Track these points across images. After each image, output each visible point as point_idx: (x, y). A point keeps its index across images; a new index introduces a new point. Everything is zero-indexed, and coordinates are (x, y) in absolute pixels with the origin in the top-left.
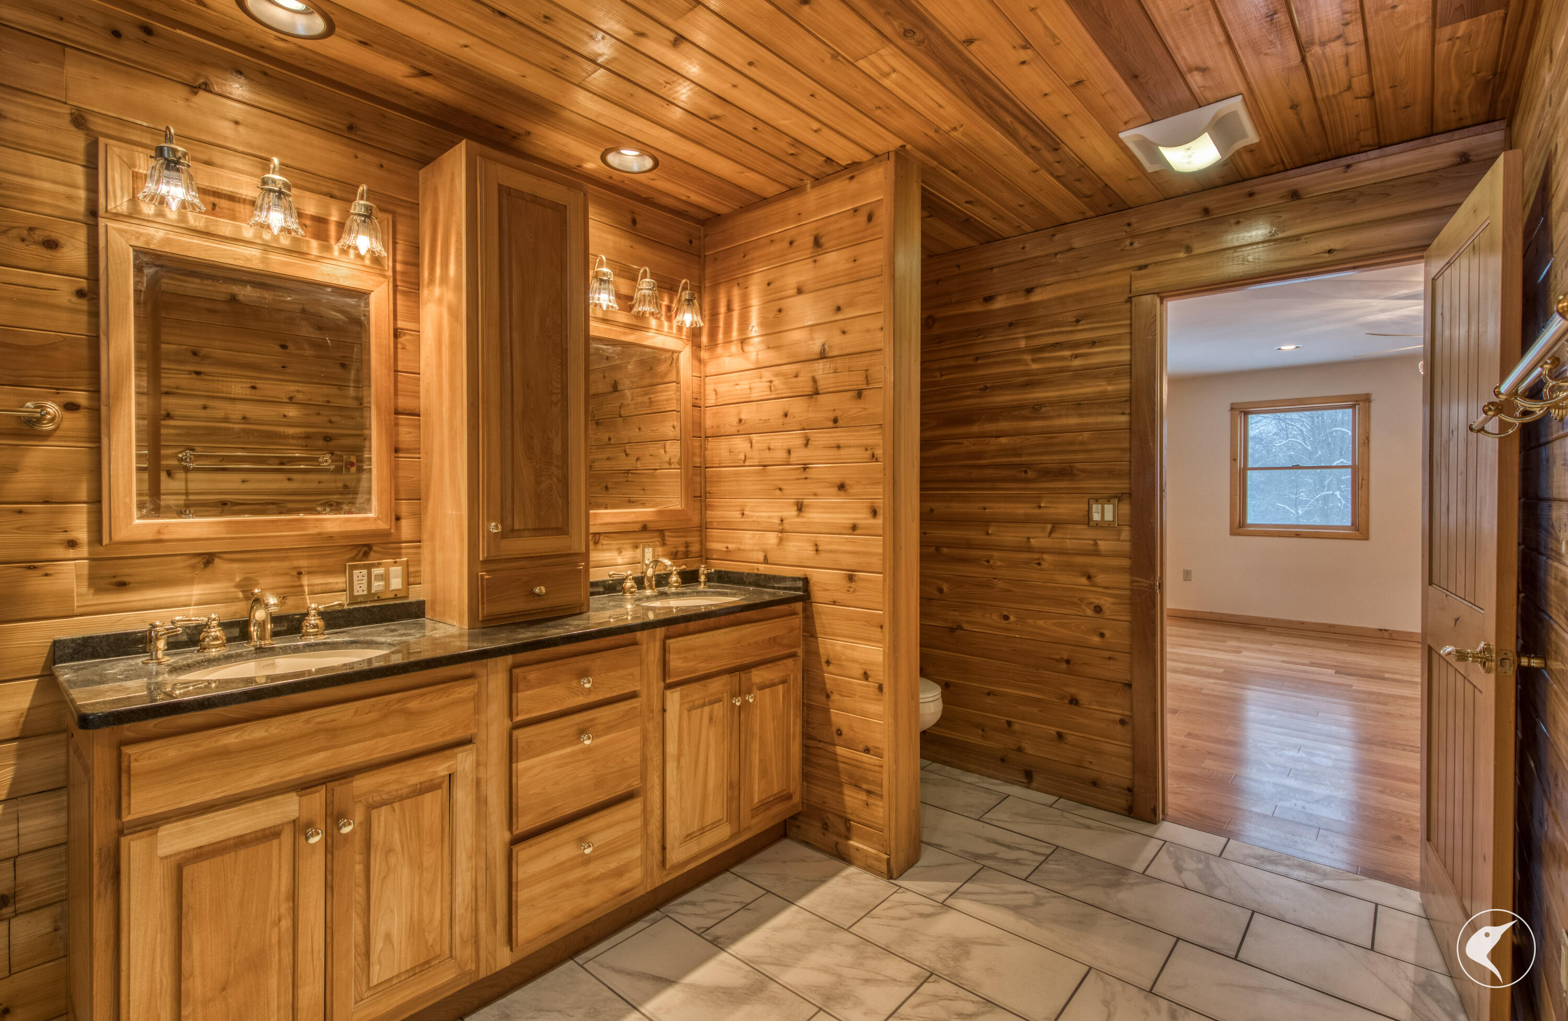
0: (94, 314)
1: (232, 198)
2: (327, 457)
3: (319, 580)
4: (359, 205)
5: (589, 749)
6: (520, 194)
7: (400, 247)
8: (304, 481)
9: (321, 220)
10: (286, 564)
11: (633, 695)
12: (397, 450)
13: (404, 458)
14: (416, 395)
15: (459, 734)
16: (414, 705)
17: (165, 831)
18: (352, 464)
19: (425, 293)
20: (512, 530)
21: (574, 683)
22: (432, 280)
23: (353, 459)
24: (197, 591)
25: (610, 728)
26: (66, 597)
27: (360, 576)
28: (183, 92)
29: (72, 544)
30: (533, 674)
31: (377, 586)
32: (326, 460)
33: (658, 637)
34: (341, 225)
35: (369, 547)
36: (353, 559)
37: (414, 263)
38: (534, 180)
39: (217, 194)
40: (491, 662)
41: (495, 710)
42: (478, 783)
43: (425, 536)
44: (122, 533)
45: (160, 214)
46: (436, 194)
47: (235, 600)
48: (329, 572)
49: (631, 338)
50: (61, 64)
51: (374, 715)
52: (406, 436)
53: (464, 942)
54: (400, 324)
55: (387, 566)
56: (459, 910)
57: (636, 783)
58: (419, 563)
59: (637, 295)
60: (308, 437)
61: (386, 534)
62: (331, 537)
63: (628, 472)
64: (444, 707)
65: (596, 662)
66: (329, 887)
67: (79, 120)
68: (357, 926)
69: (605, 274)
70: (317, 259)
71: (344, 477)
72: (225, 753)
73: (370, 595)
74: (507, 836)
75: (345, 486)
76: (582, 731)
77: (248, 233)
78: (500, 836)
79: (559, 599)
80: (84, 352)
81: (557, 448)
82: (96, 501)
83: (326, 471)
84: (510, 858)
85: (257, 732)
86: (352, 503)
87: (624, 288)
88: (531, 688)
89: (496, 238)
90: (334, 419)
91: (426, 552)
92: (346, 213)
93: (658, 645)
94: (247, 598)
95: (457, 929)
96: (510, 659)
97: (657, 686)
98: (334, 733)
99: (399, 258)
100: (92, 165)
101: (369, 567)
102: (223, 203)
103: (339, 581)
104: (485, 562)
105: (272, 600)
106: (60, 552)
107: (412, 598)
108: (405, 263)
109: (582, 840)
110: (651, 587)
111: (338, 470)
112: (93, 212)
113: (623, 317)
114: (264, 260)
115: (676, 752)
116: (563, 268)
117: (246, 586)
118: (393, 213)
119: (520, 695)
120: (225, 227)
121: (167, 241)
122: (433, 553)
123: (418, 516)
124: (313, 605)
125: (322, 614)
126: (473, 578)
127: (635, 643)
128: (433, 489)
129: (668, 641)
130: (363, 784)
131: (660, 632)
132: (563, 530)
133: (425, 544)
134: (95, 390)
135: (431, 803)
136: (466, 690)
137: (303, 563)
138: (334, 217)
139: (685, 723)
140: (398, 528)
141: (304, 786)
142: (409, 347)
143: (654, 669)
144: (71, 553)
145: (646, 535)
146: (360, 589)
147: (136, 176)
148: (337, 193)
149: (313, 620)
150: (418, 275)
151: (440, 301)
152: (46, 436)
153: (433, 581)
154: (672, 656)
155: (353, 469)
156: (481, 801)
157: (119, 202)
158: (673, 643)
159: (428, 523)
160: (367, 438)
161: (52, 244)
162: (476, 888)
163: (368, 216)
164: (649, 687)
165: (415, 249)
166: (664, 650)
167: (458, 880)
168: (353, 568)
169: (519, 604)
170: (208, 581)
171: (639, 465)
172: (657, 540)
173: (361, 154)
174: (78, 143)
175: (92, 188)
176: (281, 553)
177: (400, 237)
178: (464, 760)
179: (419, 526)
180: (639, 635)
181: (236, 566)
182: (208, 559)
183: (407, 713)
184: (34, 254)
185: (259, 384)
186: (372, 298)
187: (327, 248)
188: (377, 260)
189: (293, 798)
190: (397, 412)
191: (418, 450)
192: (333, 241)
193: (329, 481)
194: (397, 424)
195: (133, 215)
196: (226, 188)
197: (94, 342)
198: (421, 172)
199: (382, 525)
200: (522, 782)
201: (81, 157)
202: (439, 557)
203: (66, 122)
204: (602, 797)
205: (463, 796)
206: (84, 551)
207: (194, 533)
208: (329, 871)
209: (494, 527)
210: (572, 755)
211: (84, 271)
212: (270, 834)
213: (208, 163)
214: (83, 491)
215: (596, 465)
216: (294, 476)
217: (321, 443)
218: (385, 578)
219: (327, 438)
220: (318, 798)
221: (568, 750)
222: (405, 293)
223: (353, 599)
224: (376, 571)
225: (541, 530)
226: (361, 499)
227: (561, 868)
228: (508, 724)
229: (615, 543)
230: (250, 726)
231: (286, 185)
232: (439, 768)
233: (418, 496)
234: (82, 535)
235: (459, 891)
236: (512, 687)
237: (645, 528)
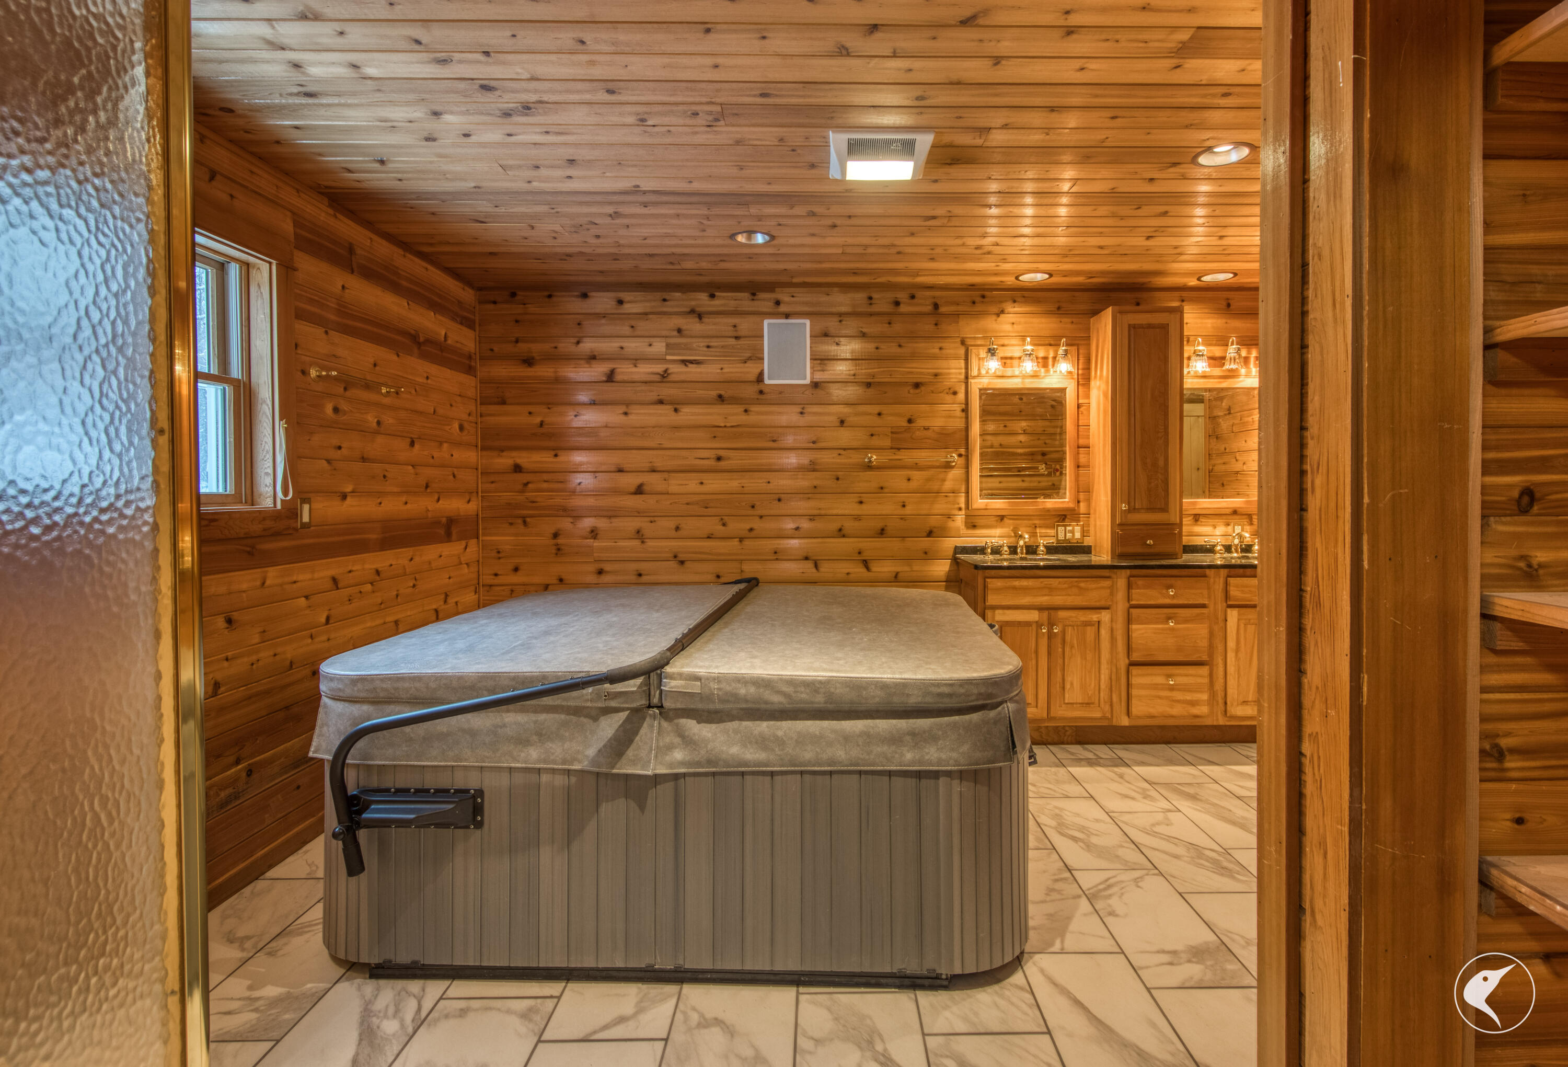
0: (967, 418)
1: (1011, 358)
2: (1044, 466)
3: (1043, 531)
4: (1061, 350)
5: (1172, 629)
6: (1141, 326)
7: (1081, 362)
8: (1031, 482)
9: (1045, 358)
10: (1031, 522)
11: (1203, 606)
12: (1078, 467)
13: (1082, 471)
14: (1088, 437)
15: (1102, 603)
16: (1082, 585)
17: (997, 612)
18: (1057, 470)
19: (1093, 383)
20: (1135, 509)
21: (1164, 591)
22: (1095, 377)
23: (1058, 467)
24: (998, 531)
25: (1186, 621)
26: (958, 529)
27: (1061, 529)
28: (994, 317)
29: (960, 509)
30: (1140, 582)
31: (1069, 535)
32: (1042, 468)
33: (1222, 576)
34: (1054, 358)
35: (1065, 516)
36: (1058, 522)
37: (1088, 368)
38: (1148, 316)
39: (1006, 358)
40: (1119, 571)
41: (1121, 595)
42: (1112, 630)
43: (1092, 512)
44: (975, 506)
45: (987, 372)
46: (1098, 332)
47: (1011, 537)
48: (1047, 527)
49: (1225, 384)
50: (958, 322)
51: (1066, 586)
52: (1083, 459)
53: (1105, 702)
54: (1081, 401)
55: (1073, 526)
56: (1103, 686)
57: (1205, 658)
58: (1089, 525)
59: (1228, 356)
60: (1032, 454)
61: (1073, 510)
62: (1049, 510)
63: (1237, 473)
64: (1096, 588)
65: (1179, 582)
66: (1049, 653)
67: (963, 343)
68: (1059, 674)
69: (1200, 351)
70: (1044, 377)
71: (1054, 479)
72: (1014, 588)
73: (1065, 540)
74: (1127, 661)
75: (1054, 485)
76: (1169, 618)
77: (1017, 373)
78: (1123, 662)
79: (1161, 549)
80: (964, 433)
81: (1161, 463)
82: (967, 492)
83: (1043, 475)
84: (1128, 672)
85: (1025, 583)
86: (1058, 493)
87: (1217, 351)
88: (1138, 588)
89: (1127, 354)
90: (1047, 441)
91: (1092, 520)
92: (1056, 352)
93: (1222, 580)
94: (1016, 536)
95: (1102, 695)
96: (1128, 572)
97: (1221, 606)
98: (1051, 590)
99: (1080, 367)
100: (967, 359)
101: (1065, 526)
102: (1008, 361)
103: (1052, 532)
104: (1119, 525)
105: (1027, 536)
106: (956, 512)
107: (1085, 544)
108: (1083, 369)
109: (1169, 676)
110: (1237, 552)
111: (1049, 475)
112: (967, 378)
113: (1217, 372)
114: (1023, 383)
115: (1234, 647)
116: (1166, 360)
117: (1015, 530)
118: (1078, 345)
119: (1133, 591)
120: (1009, 372)
121: (989, 383)
122: (1095, 521)
123: (1088, 500)
124: (1042, 542)
125: (1046, 547)
126: (1113, 532)
127: (1205, 576)
128: (1096, 487)
129: (1229, 579)
130: (1062, 614)
131: (1224, 572)
132: (1165, 509)
133: (1092, 516)
134: (967, 449)
135: (1090, 632)
136: (1107, 583)
137: (1037, 522)
138: (1051, 355)
139: (1242, 631)
140: (1079, 507)
141: (1040, 609)
142: (1085, 412)
143: (1220, 595)
144: (960, 513)
145: (1235, 517)
146: (1061, 536)
147: (979, 359)
148: (1052, 342)
149: (1042, 548)
150: (1089, 374)
151: (1099, 388)
152: (953, 467)
153: (1095, 535)
154: (1232, 588)
155: (1058, 473)
156: (1113, 639)
157: (974, 372)
158: (1232, 581)
159: (1093, 504)
160: (1065, 453)
161: (955, 393)
162: (1111, 679)
163: (1066, 353)
164: (1215, 604)
165: (1088, 361)
166: (1226, 584)
167: (1102, 672)
168: (1058, 526)
169: (1139, 549)
170: (1002, 527)
171: (1245, 468)
172: (1245, 521)
173: (1063, 320)
174: (962, 351)
175: (967, 368)
176: (1028, 517)
177: (1081, 356)
178: (1105, 616)
179: (1089, 506)
180: (1208, 571)
181: (1011, 521)
182: (1002, 518)
183: (1080, 588)
184: (949, 398)
185: (1008, 423)
186: (1068, 390)
187: (1048, 371)
188: (1070, 373)
189: (1036, 612)
190: (1079, 447)
191: (1088, 466)
192: (1050, 367)
193: (1045, 481)
194: (1078, 453)
195: (979, 375)
196: (1009, 355)
197: (967, 429)
198: (1092, 320)
199: (1071, 505)
200: (1134, 635)
201: (963, 356)
202: (1098, 523)
203: (959, 345)
204: (1181, 658)
205: (1104, 633)
206: (963, 512)
207: (998, 506)
208: (1049, 647)
209: (1124, 507)
210: (1163, 629)
211: (964, 402)
212: (1028, 624)
213: (1003, 345)
214: (963, 489)
215: (1216, 468)
216: (1025, 479)
217: (1040, 457)
218: (1072, 532)
219: (1044, 454)
220: (1045, 614)
221: (1160, 626)
222: (1083, 385)
223: (1058, 541)
224: (1069, 528)
225: (1151, 509)
226: (1062, 491)
227: (1155, 687)
228: (1127, 605)
229: (1211, 521)
230: (1023, 580)
231: (1033, 350)
232: (1094, 617)
233: (1088, 491)
234: (963, 506)
235: (1102, 677)
236: (1129, 586)
237: (1235, 512)
